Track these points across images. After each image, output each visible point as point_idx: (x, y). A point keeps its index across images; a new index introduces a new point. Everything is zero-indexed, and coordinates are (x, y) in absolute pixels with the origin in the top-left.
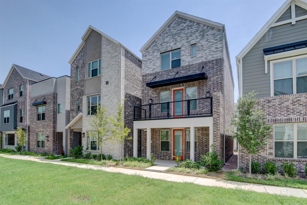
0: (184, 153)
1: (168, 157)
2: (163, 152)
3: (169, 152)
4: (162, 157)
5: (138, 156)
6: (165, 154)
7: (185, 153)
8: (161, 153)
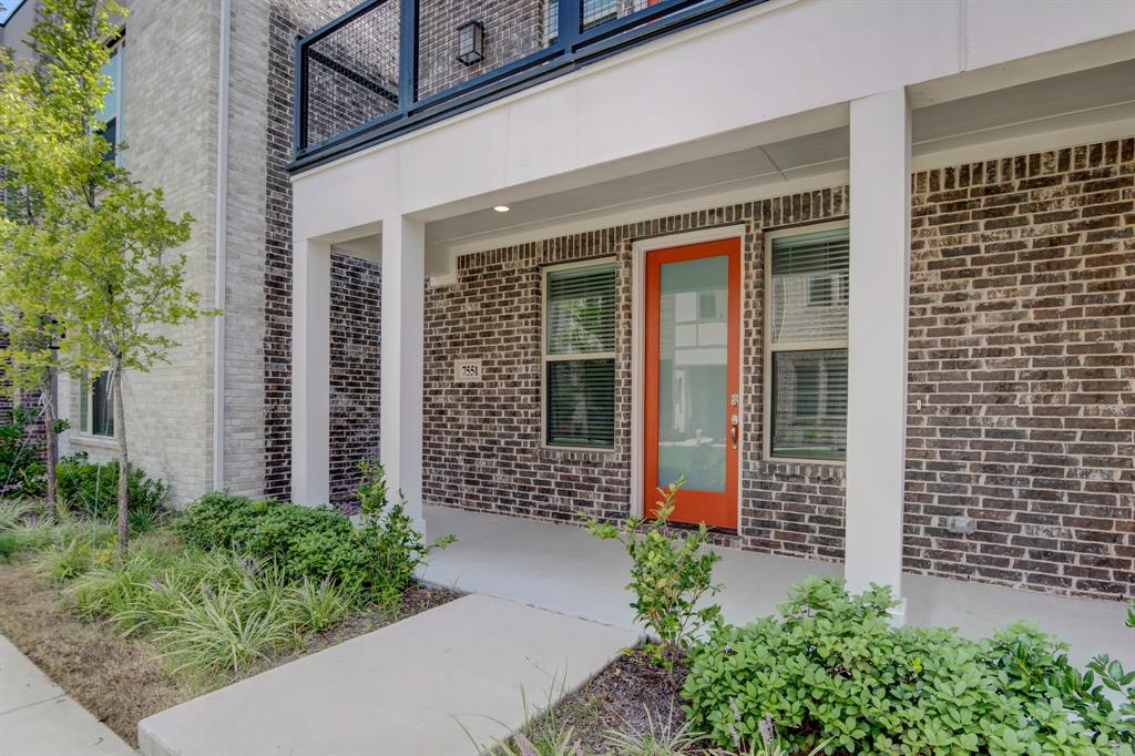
0: (746, 466)
1: (597, 498)
2: (559, 451)
3: (614, 455)
4: (556, 499)
5: (338, 496)
6: (574, 471)
7: (754, 465)
8: (547, 459)
